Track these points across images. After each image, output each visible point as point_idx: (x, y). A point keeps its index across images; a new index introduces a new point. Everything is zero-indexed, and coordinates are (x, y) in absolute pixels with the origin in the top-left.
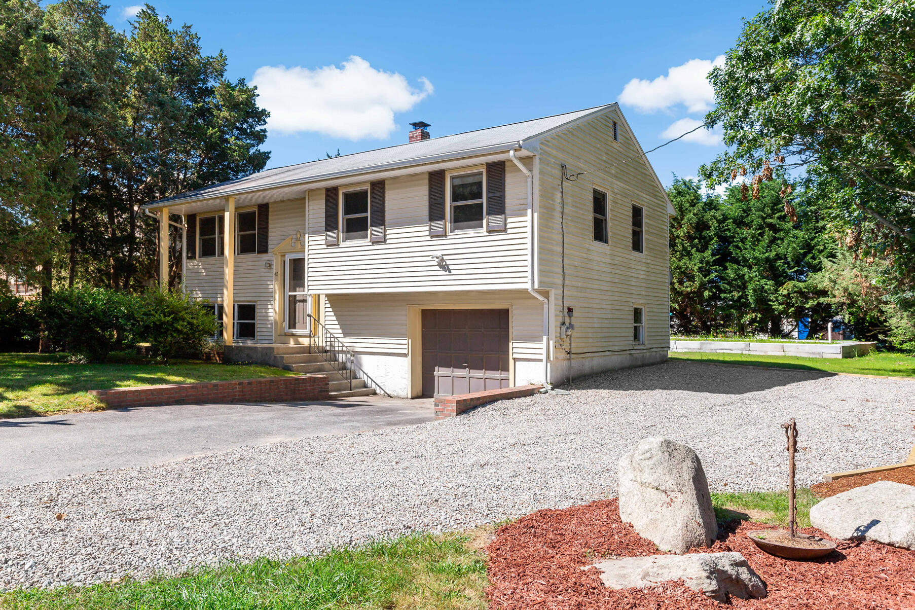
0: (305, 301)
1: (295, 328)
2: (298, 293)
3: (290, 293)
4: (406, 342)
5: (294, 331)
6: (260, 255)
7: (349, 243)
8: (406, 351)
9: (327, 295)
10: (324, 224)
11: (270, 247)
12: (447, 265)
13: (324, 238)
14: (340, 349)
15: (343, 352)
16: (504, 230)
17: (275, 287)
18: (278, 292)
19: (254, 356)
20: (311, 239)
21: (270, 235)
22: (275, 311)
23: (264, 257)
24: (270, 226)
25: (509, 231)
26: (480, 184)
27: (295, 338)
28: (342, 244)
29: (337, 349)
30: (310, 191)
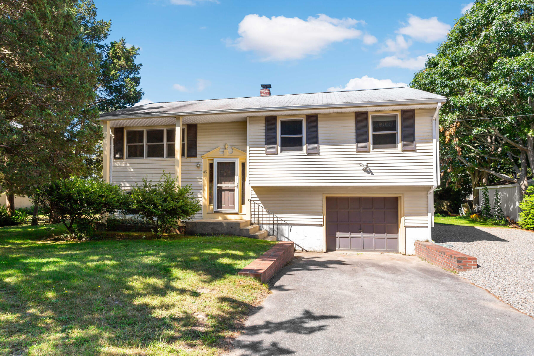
0: (233, 190)
1: (221, 208)
2: (225, 185)
3: (219, 185)
4: (322, 217)
5: (220, 210)
6: (189, 159)
7: (285, 153)
8: (322, 223)
9: (252, 187)
10: (264, 140)
11: (198, 153)
12: (370, 170)
13: (264, 149)
14: (264, 222)
15: (266, 224)
16: (414, 150)
17: (205, 181)
18: (206, 185)
19: (220, 229)
20: (251, 149)
21: (198, 145)
22: (204, 197)
23: (193, 160)
24: (198, 139)
25: (418, 151)
26: (395, 122)
27: (222, 215)
28: (280, 154)
29: (261, 222)
30: (250, 117)
